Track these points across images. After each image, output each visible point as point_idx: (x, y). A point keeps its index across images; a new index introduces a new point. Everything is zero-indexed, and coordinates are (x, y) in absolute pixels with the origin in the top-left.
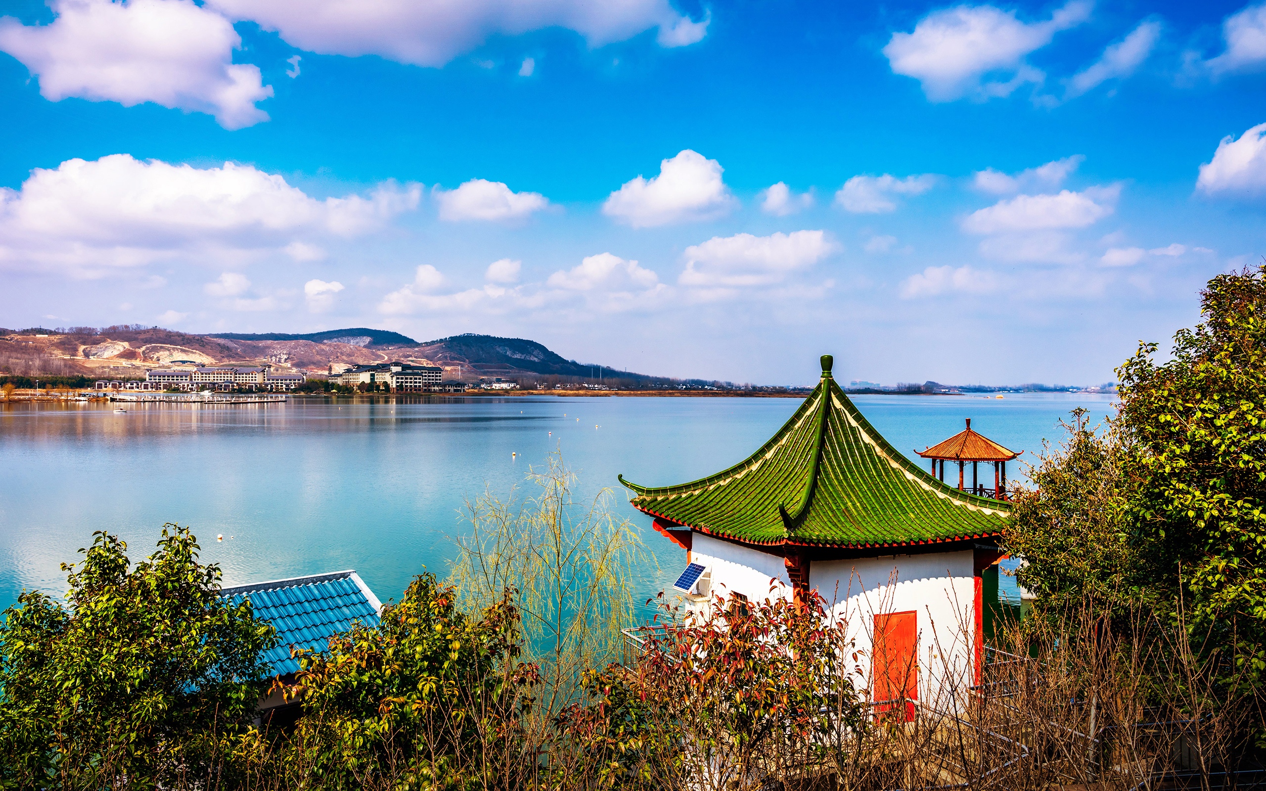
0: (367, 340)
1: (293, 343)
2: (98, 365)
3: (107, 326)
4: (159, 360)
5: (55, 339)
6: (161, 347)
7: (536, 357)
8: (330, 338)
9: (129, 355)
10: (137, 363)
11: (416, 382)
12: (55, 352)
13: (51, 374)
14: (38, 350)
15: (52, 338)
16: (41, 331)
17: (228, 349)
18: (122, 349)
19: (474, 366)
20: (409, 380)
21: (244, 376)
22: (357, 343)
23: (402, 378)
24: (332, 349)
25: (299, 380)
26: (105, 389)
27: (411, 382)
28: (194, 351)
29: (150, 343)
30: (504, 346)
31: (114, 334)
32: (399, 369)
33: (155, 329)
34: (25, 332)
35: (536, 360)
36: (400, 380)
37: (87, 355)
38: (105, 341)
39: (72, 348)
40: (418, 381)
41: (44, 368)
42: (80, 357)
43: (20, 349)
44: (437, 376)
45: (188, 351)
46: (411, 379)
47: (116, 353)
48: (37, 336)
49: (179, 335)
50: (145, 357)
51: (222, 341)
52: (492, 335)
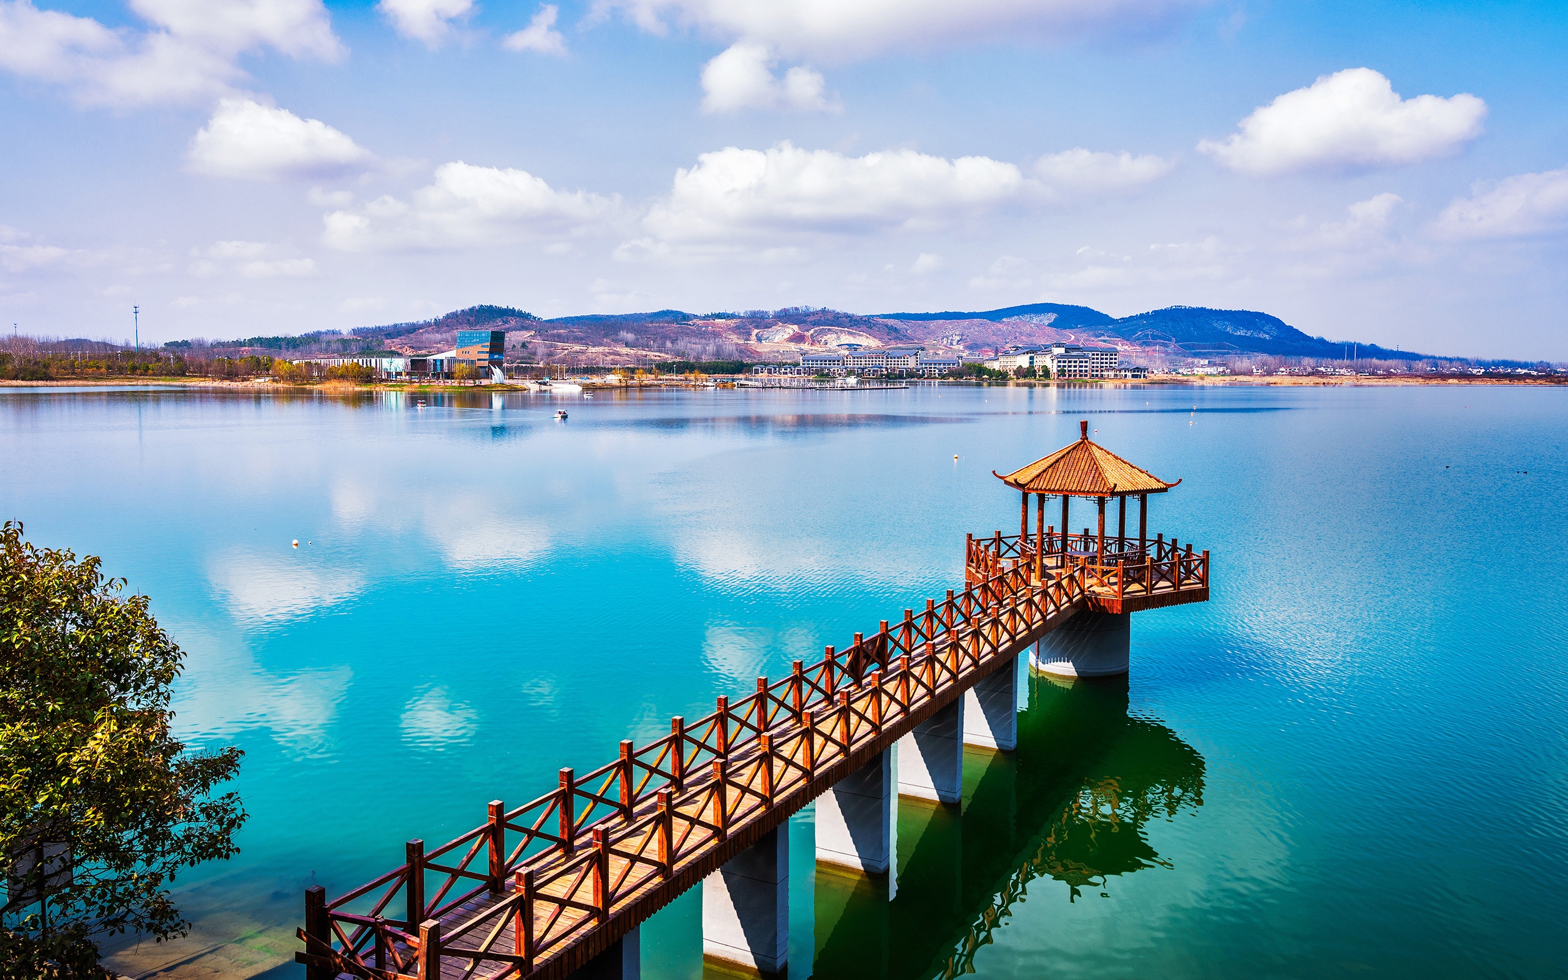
0: (1052, 317)
1: (966, 322)
2: (768, 350)
3: (778, 309)
4: (827, 344)
5: (732, 323)
6: (829, 330)
7: (1267, 333)
8: (1011, 316)
9: (798, 338)
10: (806, 347)
11: (1081, 366)
12: (731, 337)
13: (723, 359)
14: (716, 335)
15: (729, 322)
16: (719, 316)
17: (896, 330)
18: (792, 333)
19: (1182, 346)
20: (1073, 364)
21: (896, 360)
22: (1041, 321)
23: (1064, 362)
24: (1010, 328)
25: (954, 364)
26: (761, 374)
27: (1075, 366)
28: (861, 333)
29: (819, 325)
30: (1224, 320)
31: (786, 317)
32: (1062, 351)
33: (824, 311)
34: (706, 317)
35: (1267, 337)
36: (1062, 364)
37: (759, 339)
38: (776, 325)
39: (746, 333)
40: (1084, 364)
41: (718, 353)
42: (753, 342)
43: (701, 334)
44: (1111, 359)
45: (855, 334)
46: (1075, 362)
47: (786, 336)
48: (716, 320)
49: (847, 316)
50: (813, 341)
51: (891, 322)
52: (1208, 307)
